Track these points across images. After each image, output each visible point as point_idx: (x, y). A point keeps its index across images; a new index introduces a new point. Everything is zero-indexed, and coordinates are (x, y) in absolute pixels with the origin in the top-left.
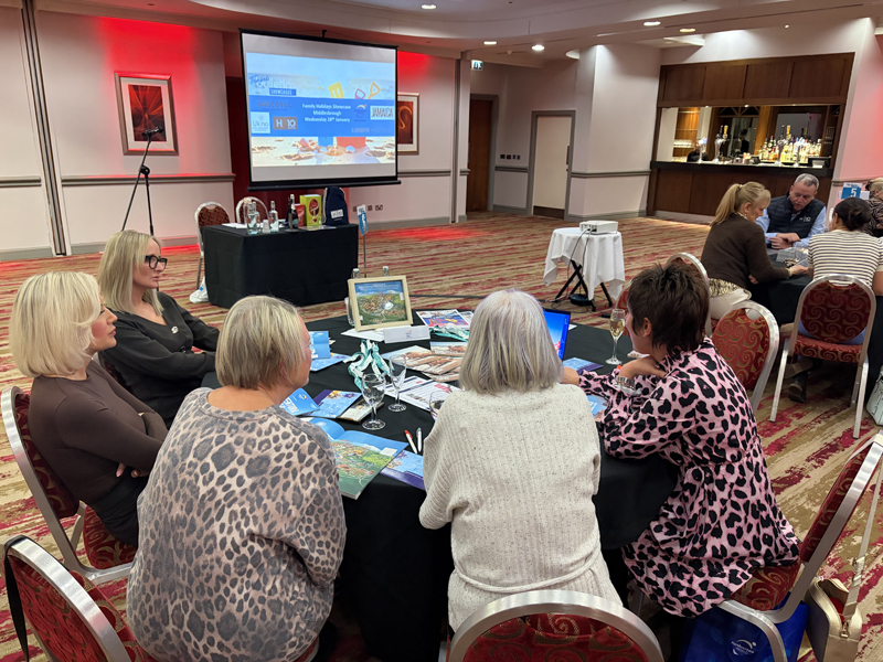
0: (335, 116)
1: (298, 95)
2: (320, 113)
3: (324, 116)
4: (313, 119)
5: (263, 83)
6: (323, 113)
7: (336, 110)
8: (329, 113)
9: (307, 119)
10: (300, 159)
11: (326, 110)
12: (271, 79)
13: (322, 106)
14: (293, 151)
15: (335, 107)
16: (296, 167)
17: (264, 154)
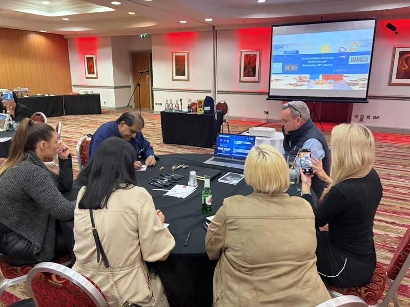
0: (322, 63)
1: (300, 53)
2: (312, 62)
3: (315, 64)
4: (307, 65)
5: (281, 49)
6: (314, 62)
7: (324, 60)
8: (319, 62)
9: (303, 65)
10: (297, 85)
11: (317, 60)
12: (285, 47)
13: (314, 58)
14: (294, 82)
15: (323, 58)
16: (294, 90)
17: (278, 83)
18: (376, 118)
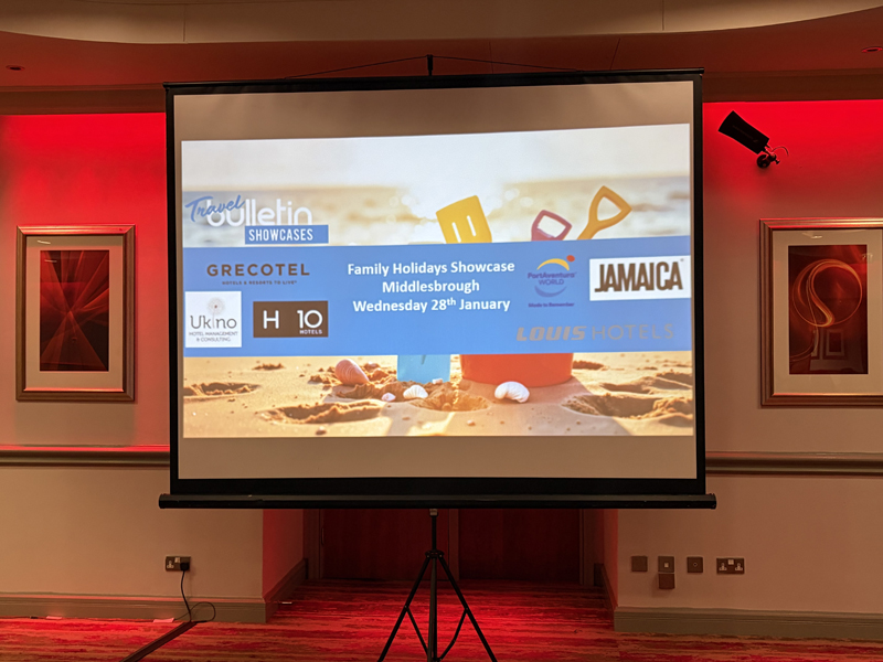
0: (459, 296)
2: (405, 287)
3: (417, 297)
4: (380, 306)
5: (226, 215)
6: (416, 287)
7: (464, 278)
8: (437, 287)
11: (427, 278)
12: (251, 204)
13: (413, 268)
14: (315, 396)
15: (459, 267)
16: (320, 442)
17: (220, 404)
18: (731, 567)
